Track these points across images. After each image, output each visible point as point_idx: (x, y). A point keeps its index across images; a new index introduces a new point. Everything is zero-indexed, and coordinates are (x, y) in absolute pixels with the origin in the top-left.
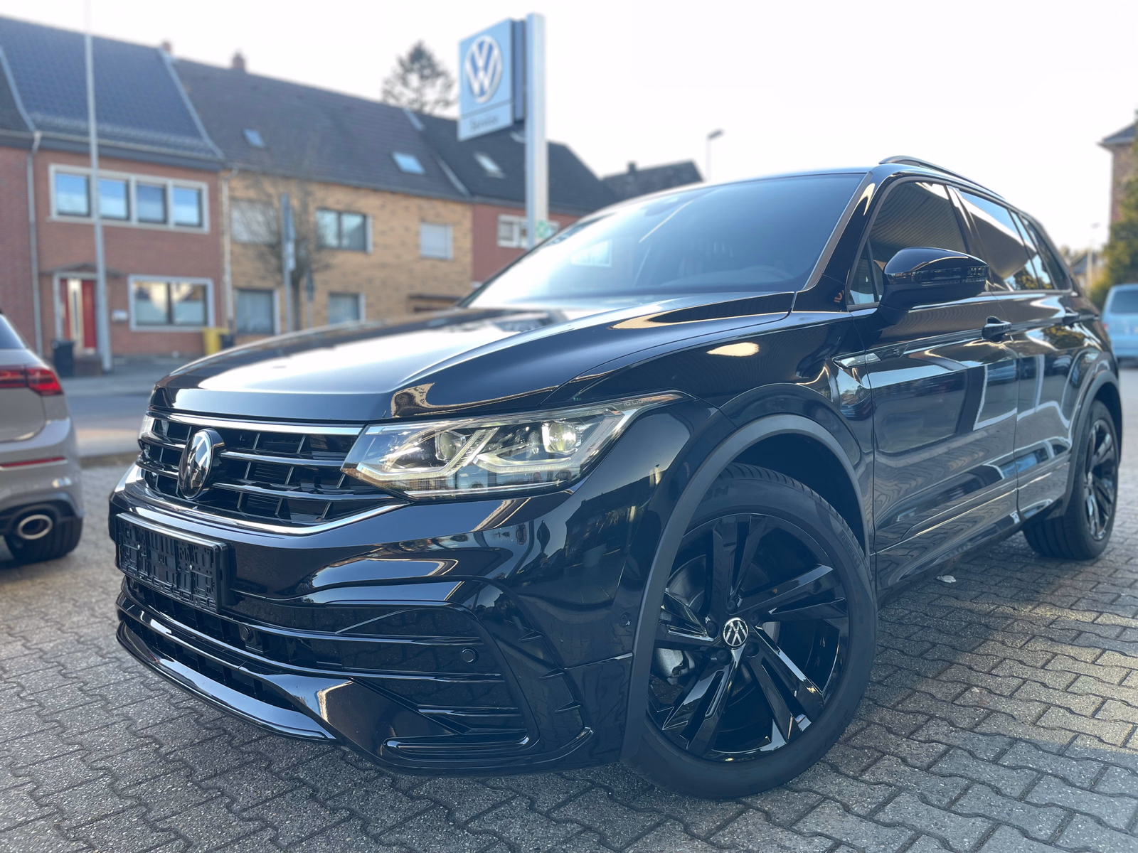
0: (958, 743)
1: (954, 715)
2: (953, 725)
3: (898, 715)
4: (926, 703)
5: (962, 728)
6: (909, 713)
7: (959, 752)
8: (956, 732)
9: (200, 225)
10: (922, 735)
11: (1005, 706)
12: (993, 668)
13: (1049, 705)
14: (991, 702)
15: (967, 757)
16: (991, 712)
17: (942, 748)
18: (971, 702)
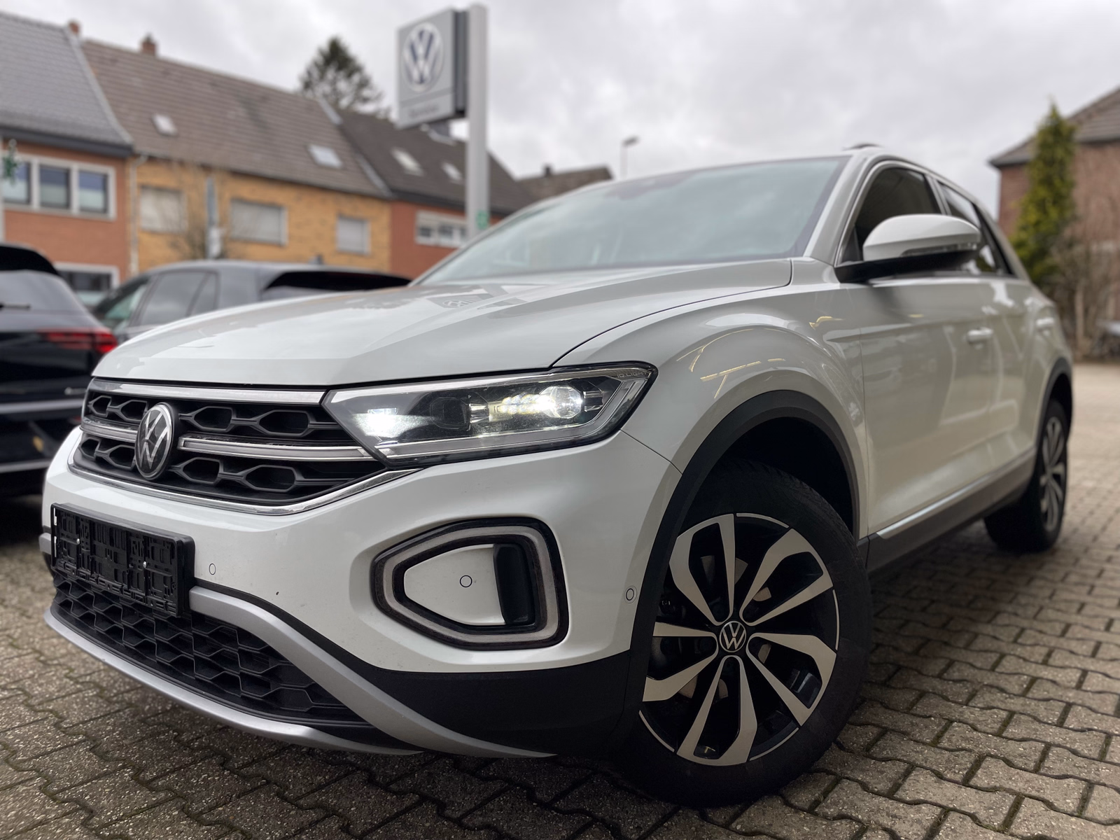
0: (1018, 708)
1: (1002, 684)
2: (1006, 692)
3: (949, 684)
4: (968, 672)
5: (1015, 695)
6: (955, 681)
7: (1023, 717)
8: (1010, 698)
9: (105, 210)
10: (979, 702)
11: (1046, 673)
12: (1019, 635)
13: (1085, 671)
14: (1032, 670)
15: (1032, 722)
16: (1033, 680)
17: (1004, 714)
18: (1011, 669)
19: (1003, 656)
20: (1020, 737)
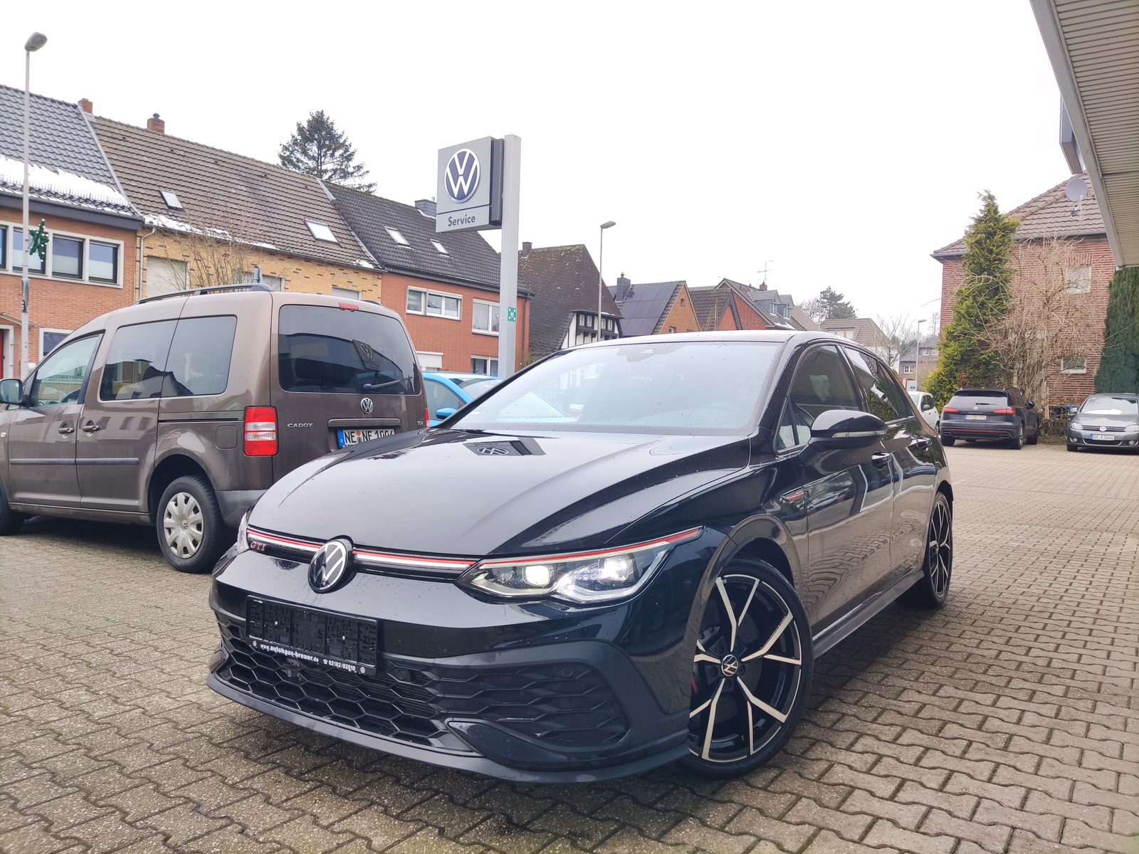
0: (961, 666)
1: (951, 655)
2: (954, 660)
3: (921, 656)
4: (931, 651)
5: (959, 661)
6: (925, 655)
7: (964, 670)
8: (957, 662)
9: (115, 280)
10: (939, 664)
11: (980, 652)
12: (961, 634)
13: (1000, 652)
14: (969, 650)
15: (969, 672)
16: (970, 655)
17: (953, 669)
18: (957, 650)
19: (951, 645)
20: (963, 678)
